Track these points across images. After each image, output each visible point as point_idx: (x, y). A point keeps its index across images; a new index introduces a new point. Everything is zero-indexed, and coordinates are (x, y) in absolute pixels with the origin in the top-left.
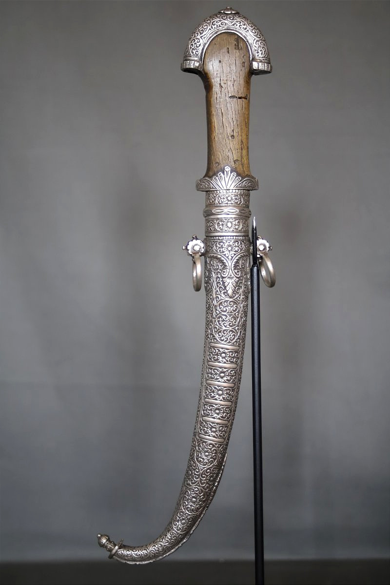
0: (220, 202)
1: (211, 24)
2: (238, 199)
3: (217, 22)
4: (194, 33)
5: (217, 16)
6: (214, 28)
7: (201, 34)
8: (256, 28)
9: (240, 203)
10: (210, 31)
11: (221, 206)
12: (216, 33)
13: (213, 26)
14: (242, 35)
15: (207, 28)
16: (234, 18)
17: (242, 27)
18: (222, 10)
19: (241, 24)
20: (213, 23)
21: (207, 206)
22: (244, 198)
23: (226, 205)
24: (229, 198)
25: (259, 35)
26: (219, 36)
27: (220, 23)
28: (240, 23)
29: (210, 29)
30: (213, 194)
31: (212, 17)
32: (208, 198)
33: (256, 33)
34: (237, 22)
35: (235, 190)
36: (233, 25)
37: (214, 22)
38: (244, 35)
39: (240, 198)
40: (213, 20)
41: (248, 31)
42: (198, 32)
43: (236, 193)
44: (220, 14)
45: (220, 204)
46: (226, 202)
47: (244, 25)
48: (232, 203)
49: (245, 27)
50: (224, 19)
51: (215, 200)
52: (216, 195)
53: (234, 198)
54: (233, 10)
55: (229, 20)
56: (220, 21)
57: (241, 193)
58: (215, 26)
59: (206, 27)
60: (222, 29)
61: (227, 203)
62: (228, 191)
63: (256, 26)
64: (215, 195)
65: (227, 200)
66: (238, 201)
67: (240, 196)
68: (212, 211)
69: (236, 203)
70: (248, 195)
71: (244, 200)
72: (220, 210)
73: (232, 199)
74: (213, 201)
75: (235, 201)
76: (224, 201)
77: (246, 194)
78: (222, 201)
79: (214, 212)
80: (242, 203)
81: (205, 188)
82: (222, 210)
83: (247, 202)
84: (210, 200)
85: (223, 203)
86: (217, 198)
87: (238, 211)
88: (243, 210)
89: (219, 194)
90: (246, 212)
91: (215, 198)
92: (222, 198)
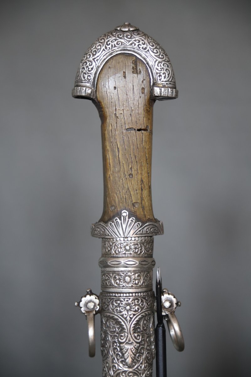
0: (117, 252)
1: (105, 43)
2: (138, 248)
3: (112, 42)
4: (86, 54)
5: (112, 34)
6: (108, 48)
7: (93, 55)
8: (158, 47)
9: (141, 252)
10: (104, 52)
11: (118, 257)
12: (111, 54)
13: (108, 47)
14: (141, 55)
15: (100, 49)
16: (132, 36)
17: (141, 47)
18: (118, 27)
19: (141, 43)
20: (107, 43)
22: (145, 247)
23: (124, 255)
24: (128, 248)
25: (162, 55)
26: (115, 58)
27: (115, 43)
28: (139, 42)
29: (104, 50)
30: (109, 242)
31: (106, 35)
32: (104, 247)
33: (157, 53)
34: (135, 41)
35: (135, 237)
36: (131, 44)
37: (109, 41)
38: (144, 56)
39: (141, 247)
40: (107, 38)
41: (148, 51)
42: (91, 53)
43: (135, 242)
44: (115, 31)
45: (117, 254)
46: (124, 253)
47: (144, 44)
48: (131, 254)
49: (145, 46)
50: (121, 38)
51: (111, 249)
52: (113, 244)
53: (133, 247)
54: (132, 27)
55: (126, 38)
56: (116, 40)
57: (142, 240)
58: (110, 46)
59: (99, 47)
60: (117, 50)
61: (125, 254)
62: (126, 239)
63: (158, 45)
65: (125, 250)
66: (138, 251)
67: (140, 244)
68: (107, 263)
69: (135, 253)
70: (151, 242)
71: (145, 249)
72: (117, 261)
73: (131, 249)
74: (109, 251)
75: (134, 250)
76: (122, 251)
77: (148, 241)
78: (120, 251)
79: (109, 264)
80: (143, 253)
81: (99, 234)
82: (119, 262)
83: (149, 251)
84: (105, 248)
85: (121, 253)
86: (113, 247)
87: (138, 262)
88: (145, 261)
89: (115, 242)
90: (147, 263)
91: (111, 247)
92: (119, 247)
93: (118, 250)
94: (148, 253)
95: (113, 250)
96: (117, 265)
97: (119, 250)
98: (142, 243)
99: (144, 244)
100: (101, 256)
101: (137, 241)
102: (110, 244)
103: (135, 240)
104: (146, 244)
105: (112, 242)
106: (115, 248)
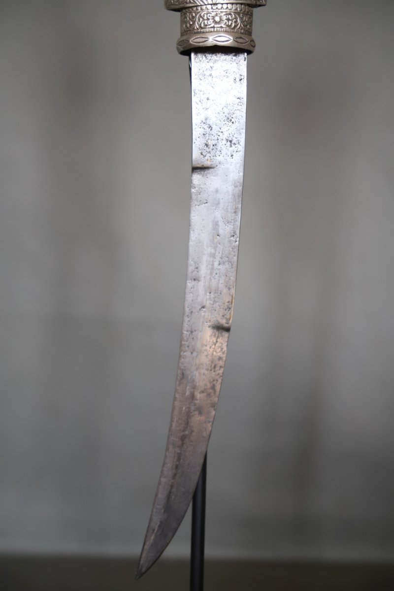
0: (202, 25)
2: (232, 20)
9: (235, 26)
11: (203, 32)
21: (182, 35)
22: (241, 19)
23: (212, 29)
24: (217, 19)
30: (190, 13)
32: (183, 22)
35: (227, 4)
39: (236, 18)
43: (227, 10)
45: (202, 28)
46: (212, 25)
48: (221, 27)
51: (194, 23)
52: (196, 15)
53: (224, 18)
57: (236, 9)
61: (214, 27)
62: (214, 7)
64: (194, 15)
65: (213, 22)
66: (232, 24)
67: (235, 15)
68: (189, 41)
69: (228, 26)
70: (249, 13)
71: (241, 22)
72: (203, 38)
73: (222, 20)
74: (191, 25)
75: (226, 22)
76: (209, 23)
77: (245, 11)
78: (206, 24)
79: (192, 43)
80: (238, 27)
81: (177, 3)
82: (205, 38)
83: (246, 26)
84: (186, 23)
85: (208, 27)
86: (197, 20)
87: (232, 38)
88: (241, 38)
89: (200, 12)
90: (245, 41)
91: (194, 19)
92: (205, 18)
93: (204, 23)
94: (246, 29)
95: (196, 23)
96: (202, 42)
97: (206, 22)
98: (236, 13)
99: (239, 15)
100: (180, 34)
101: (230, 9)
102: (192, 15)
103: (227, 8)
104: (243, 16)
105: (195, 13)
106: (199, 20)
